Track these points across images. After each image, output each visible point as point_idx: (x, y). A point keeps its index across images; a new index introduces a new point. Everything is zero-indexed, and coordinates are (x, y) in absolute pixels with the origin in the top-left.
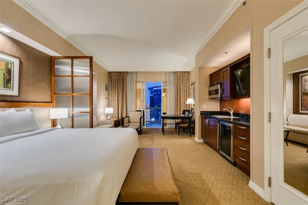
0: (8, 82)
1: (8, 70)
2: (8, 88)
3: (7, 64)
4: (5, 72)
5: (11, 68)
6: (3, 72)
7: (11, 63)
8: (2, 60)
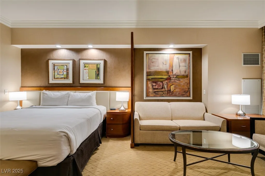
0: (98, 75)
1: (98, 69)
2: (98, 79)
3: (97, 65)
5: (99, 67)
6: (95, 70)
7: (99, 64)
8: (94, 64)
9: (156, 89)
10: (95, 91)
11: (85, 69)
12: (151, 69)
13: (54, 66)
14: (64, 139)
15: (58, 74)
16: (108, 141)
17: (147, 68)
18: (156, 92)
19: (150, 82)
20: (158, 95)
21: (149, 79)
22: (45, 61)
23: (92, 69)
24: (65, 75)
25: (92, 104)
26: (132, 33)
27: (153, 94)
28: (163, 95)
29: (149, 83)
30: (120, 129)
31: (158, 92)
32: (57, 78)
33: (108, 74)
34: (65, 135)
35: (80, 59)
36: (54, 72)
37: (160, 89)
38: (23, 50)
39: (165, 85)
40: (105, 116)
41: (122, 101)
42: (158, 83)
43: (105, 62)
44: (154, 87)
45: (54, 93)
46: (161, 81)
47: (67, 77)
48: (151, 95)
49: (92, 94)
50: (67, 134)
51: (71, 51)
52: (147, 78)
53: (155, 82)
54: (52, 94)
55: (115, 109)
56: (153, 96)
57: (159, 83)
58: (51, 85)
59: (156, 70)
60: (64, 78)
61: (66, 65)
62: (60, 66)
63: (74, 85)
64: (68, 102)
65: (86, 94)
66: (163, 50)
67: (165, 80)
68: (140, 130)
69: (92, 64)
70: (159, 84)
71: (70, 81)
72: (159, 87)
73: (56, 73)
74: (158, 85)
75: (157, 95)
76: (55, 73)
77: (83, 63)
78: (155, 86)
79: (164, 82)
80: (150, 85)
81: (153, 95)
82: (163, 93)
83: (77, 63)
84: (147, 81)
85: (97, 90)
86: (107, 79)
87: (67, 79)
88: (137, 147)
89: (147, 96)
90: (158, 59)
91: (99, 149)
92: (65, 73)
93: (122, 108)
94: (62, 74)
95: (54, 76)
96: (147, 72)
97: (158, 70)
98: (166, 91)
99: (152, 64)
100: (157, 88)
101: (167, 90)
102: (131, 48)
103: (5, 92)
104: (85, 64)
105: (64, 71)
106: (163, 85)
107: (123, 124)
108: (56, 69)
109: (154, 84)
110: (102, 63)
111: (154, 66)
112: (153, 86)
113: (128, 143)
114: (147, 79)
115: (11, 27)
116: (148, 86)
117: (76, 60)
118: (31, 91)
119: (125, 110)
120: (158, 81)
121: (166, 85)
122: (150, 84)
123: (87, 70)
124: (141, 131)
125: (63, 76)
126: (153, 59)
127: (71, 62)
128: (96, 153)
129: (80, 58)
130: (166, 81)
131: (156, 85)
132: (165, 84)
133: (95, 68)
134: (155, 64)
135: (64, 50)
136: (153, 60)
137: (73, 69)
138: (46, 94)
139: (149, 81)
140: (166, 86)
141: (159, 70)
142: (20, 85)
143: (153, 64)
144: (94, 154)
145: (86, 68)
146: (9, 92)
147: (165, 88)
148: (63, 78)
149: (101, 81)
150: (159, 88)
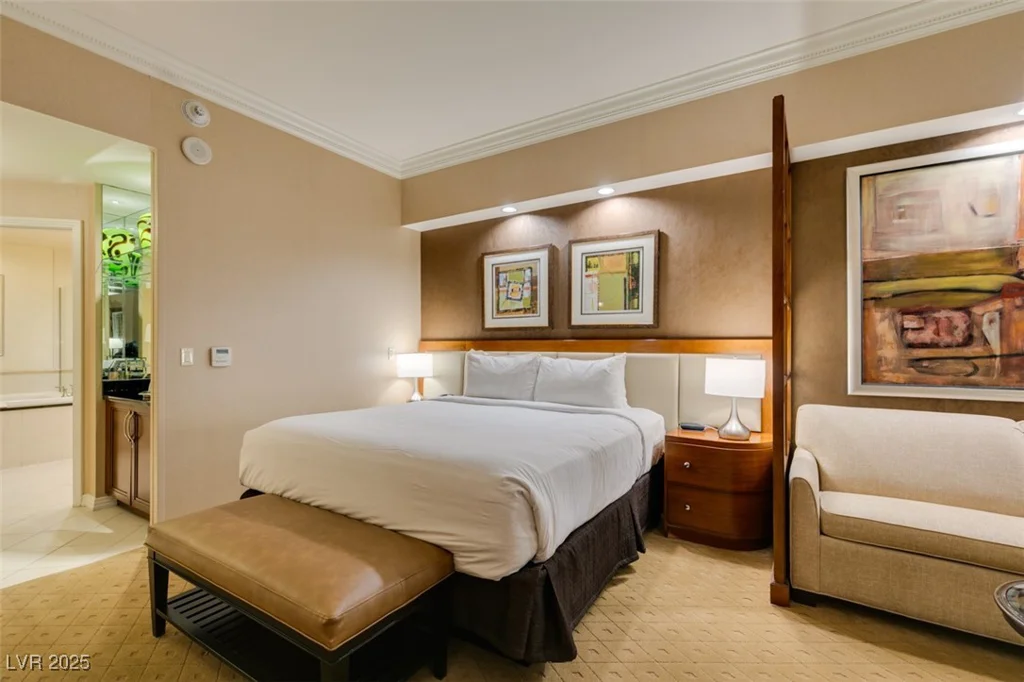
0: (633, 295)
1: (632, 270)
2: (633, 309)
3: (631, 255)
4: (626, 275)
5: (639, 263)
6: (620, 278)
7: (638, 251)
8: (619, 252)
9: (924, 346)
10: (622, 351)
11: (587, 276)
12: (892, 245)
13: (498, 272)
14: (519, 505)
15: (508, 298)
16: (671, 550)
17: (868, 246)
18: (925, 364)
19: (887, 311)
20: (938, 379)
21: (877, 300)
22: (475, 260)
23: (611, 273)
24: (526, 299)
25: (609, 402)
26: (779, 104)
27: (904, 372)
28: (973, 378)
29: (877, 315)
30: (723, 515)
31: (934, 364)
32: (506, 311)
33: (673, 289)
34: (522, 493)
35: (571, 243)
36: (498, 292)
37: (948, 346)
38: (425, 237)
39: (985, 327)
40: (657, 450)
41: (731, 398)
42: (936, 315)
43: (661, 239)
44: (911, 336)
45: (496, 358)
46: (960, 305)
47: (532, 309)
48: (889, 376)
49: (612, 363)
50: (528, 490)
51: (544, 218)
52: (864, 291)
53: (918, 313)
54: (493, 363)
55: (701, 429)
56: (902, 381)
57: (942, 315)
58: (488, 334)
59: (928, 252)
60: (526, 310)
61: (531, 268)
62: (513, 271)
63: (555, 332)
64: (534, 388)
65: (590, 362)
66: (978, 140)
67: (987, 296)
68: (822, 533)
69: (612, 255)
70: (944, 324)
71: (541, 320)
72: (942, 334)
73: (503, 296)
74: (937, 323)
75: (929, 377)
76: (501, 294)
77: (583, 254)
78: (913, 329)
79: (977, 311)
80: (884, 328)
81: (902, 377)
82: (976, 368)
83: (562, 257)
84: (864, 309)
85: (628, 351)
86: (669, 306)
87: (533, 312)
88: (804, 608)
89: (864, 381)
90: (935, 194)
91: (635, 572)
92: (527, 294)
93: (734, 427)
94: (519, 297)
95: (498, 305)
96: (865, 267)
97: (935, 251)
98: (995, 356)
99: (896, 221)
100: (928, 340)
101: (1005, 352)
102: (771, 165)
103: (389, 353)
104: (588, 256)
105: (525, 285)
106: (969, 328)
107: (736, 494)
108: (501, 283)
109: (911, 322)
110: (649, 244)
111: (909, 231)
112: (904, 330)
113: (759, 578)
114: (865, 300)
115: (399, 177)
116: (875, 331)
117: (561, 246)
118: (443, 351)
119: (746, 434)
120: (934, 306)
121: (996, 326)
122: (887, 321)
123: (595, 279)
124: (823, 537)
125: (520, 305)
126: (899, 197)
127: (544, 255)
128: (623, 581)
129: (571, 238)
130: (998, 304)
131: (923, 325)
132: (991, 321)
133: (624, 267)
134: (916, 221)
135: (524, 217)
136: (906, 202)
137: (550, 278)
138: (477, 361)
139: (876, 306)
140: (992, 333)
141: (948, 249)
142: (419, 337)
143: (902, 221)
144: (614, 585)
145: (590, 272)
146: (396, 353)
147: (986, 341)
148: (521, 310)
149: (644, 316)
150: (948, 339)
